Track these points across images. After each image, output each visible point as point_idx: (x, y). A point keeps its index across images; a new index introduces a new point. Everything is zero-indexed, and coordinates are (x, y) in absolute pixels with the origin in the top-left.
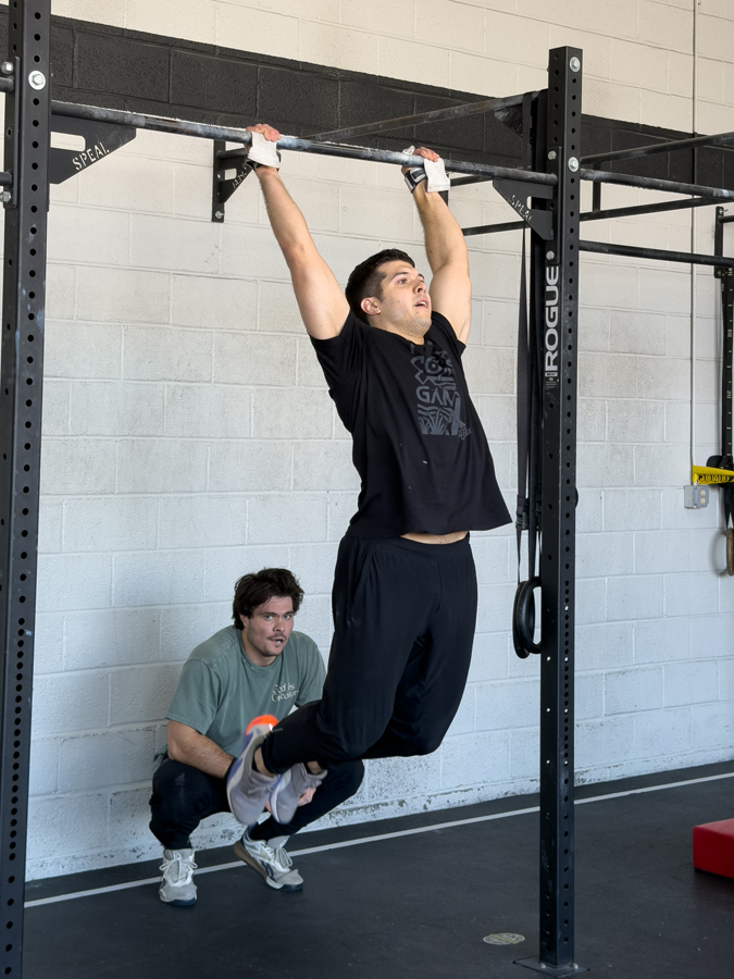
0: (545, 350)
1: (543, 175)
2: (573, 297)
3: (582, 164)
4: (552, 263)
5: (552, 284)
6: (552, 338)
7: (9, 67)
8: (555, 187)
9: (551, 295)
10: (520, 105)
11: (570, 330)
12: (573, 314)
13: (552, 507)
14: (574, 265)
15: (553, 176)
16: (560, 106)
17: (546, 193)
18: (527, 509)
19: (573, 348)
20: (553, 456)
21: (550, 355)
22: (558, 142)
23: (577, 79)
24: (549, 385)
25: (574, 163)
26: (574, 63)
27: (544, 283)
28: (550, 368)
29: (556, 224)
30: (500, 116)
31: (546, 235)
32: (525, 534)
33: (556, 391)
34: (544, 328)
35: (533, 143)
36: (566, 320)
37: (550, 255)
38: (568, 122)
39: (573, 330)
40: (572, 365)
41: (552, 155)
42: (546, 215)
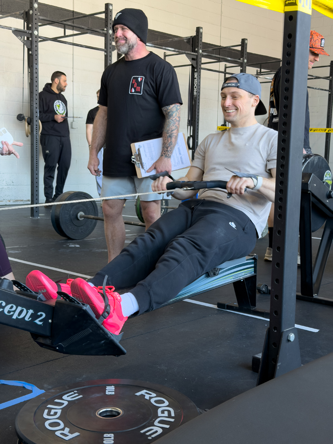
0: (194, 89)
1: (195, 54)
2: (200, 79)
3: (202, 51)
4: (196, 72)
5: (196, 76)
6: (195, 87)
7: (106, 29)
8: (197, 56)
9: (196, 78)
10: (189, 39)
11: (199, 85)
12: (200, 82)
13: (195, 121)
14: (200, 72)
15: (197, 54)
16: (198, 39)
17: (195, 57)
18: (190, 122)
19: (199, 89)
20: (195, 111)
21: (195, 90)
22: (198, 47)
23: (201, 34)
24: (195, 97)
25: (201, 51)
26: (201, 30)
27: (194, 76)
28: (195, 93)
29: (197, 64)
30: (185, 41)
31: (195, 66)
32: (189, 127)
33: (196, 98)
34: (194, 85)
35: (192, 47)
36: (198, 83)
37: (196, 70)
38: (200, 43)
39: (200, 86)
40: (199, 92)
41: (196, 49)
42: (195, 62)
